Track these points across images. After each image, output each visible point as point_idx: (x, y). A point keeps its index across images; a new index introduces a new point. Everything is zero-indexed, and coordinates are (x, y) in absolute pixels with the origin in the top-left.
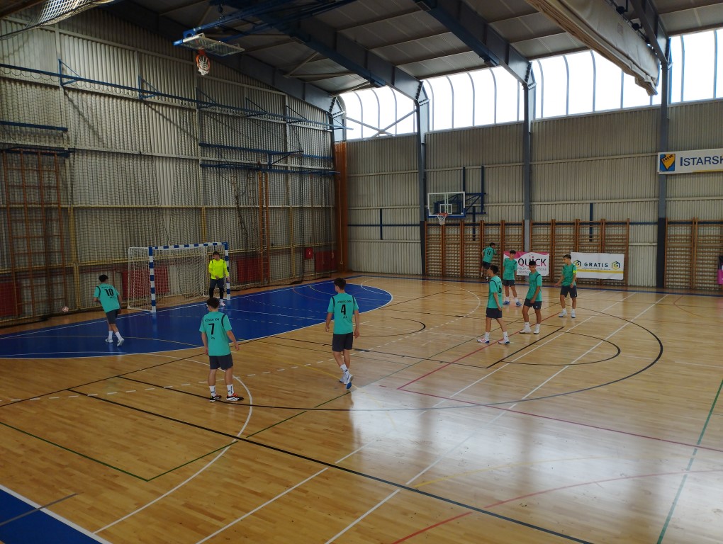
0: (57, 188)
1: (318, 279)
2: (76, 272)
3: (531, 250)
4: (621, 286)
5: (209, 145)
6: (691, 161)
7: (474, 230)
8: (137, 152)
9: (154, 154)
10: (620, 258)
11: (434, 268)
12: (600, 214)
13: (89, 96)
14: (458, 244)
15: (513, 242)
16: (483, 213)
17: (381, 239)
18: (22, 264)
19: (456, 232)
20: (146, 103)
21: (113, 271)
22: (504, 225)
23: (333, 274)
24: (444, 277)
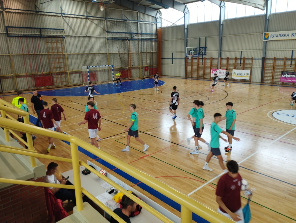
0: (62, 48)
2: (68, 73)
3: (220, 69)
4: (249, 82)
5: (110, 32)
6: (274, 36)
7: (202, 61)
8: (86, 36)
9: (91, 36)
10: (249, 72)
11: (189, 75)
12: (244, 55)
13: (70, 18)
14: (196, 66)
15: (215, 65)
16: (205, 54)
17: (172, 64)
18: (53, 71)
19: (196, 61)
20: (88, 19)
21: (79, 73)
22: (212, 59)
24: (192, 78)
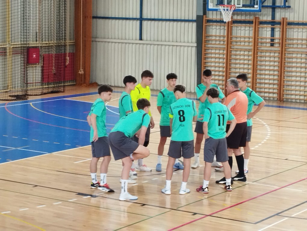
1: (45, 94)
7: (273, 30)
14: (249, 51)
16: (286, 7)
17: (141, 39)
19: (247, 32)
23: (67, 88)
